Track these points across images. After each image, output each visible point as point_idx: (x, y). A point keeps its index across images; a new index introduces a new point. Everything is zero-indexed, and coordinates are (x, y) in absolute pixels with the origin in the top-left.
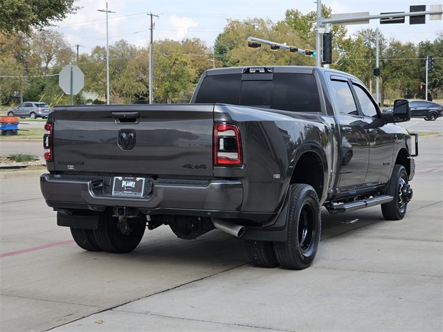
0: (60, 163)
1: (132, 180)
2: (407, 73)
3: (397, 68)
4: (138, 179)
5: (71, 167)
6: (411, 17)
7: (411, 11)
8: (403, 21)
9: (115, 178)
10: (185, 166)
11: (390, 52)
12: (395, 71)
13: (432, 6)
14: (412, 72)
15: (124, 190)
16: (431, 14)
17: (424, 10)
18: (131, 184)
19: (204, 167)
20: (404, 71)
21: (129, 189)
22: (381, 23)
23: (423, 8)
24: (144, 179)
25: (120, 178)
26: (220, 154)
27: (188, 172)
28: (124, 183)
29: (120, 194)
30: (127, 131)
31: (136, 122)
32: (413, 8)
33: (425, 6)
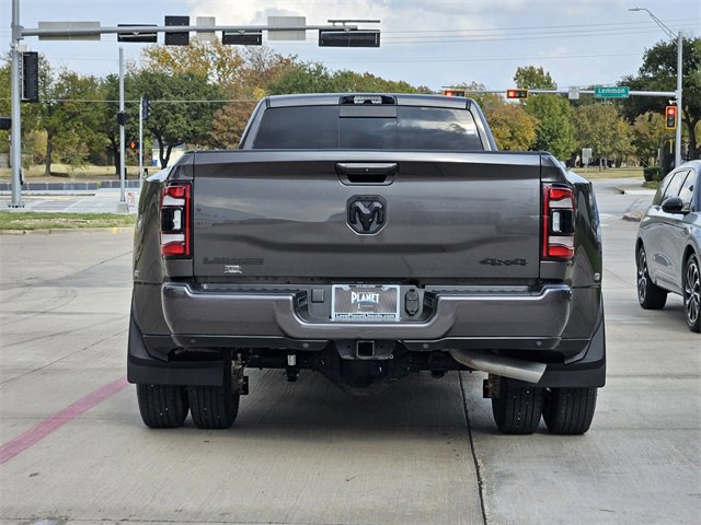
0: (206, 261)
1: (372, 290)
2: (88, 123)
3: (73, 116)
4: (386, 287)
5: (234, 269)
6: (168, 34)
7: (167, 24)
8: (154, 40)
9: (334, 286)
10: (484, 262)
11: (60, 88)
12: (70, 119)
13: (199, 19)
14: (97, 123)
15: (357, 309)
16: (199, 31)
17: (187, 24)
18: (371, 297)
19: (523, 263)
20: (83, 120)
21: (367, 306)
22: (120, 40)
23: (185, 20)
24: (398, 287)
25: (346, 287)
26: (553, 240)
27: (490, 271)
28: (355, 296)
29: (348, 316)
30: (368, 200)
31: (385, 183)
32: (169, 20)
33: (188, 18)
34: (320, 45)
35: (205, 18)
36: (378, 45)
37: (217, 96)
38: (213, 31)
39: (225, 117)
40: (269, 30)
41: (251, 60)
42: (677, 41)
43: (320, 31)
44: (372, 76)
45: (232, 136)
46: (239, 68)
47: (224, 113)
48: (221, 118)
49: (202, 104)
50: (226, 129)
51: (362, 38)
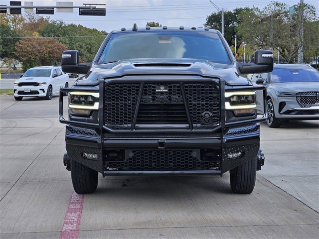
6: (11, 9)
7: (11, 5)
8: (5, 12)
13: (26, 3)
16: (25, 8)
17: (20, 5)
32: (12, 3)
33: (20, 2)
34: (80, 14)
35: (28, 2)
36: (105, 15)
37: (16, 36)
38: (32, 8)
39: (21, 45)
40: (57, 8)
41: (30, 19)
42: (221, 12)
43: (80, 9)
44: (82, 26)
45: (24, 54)
46: (23, 22)
47: (20, 43)
48: (19, 45)
49: (10, 39)
50: (21, 50)
51: (98, 12)
